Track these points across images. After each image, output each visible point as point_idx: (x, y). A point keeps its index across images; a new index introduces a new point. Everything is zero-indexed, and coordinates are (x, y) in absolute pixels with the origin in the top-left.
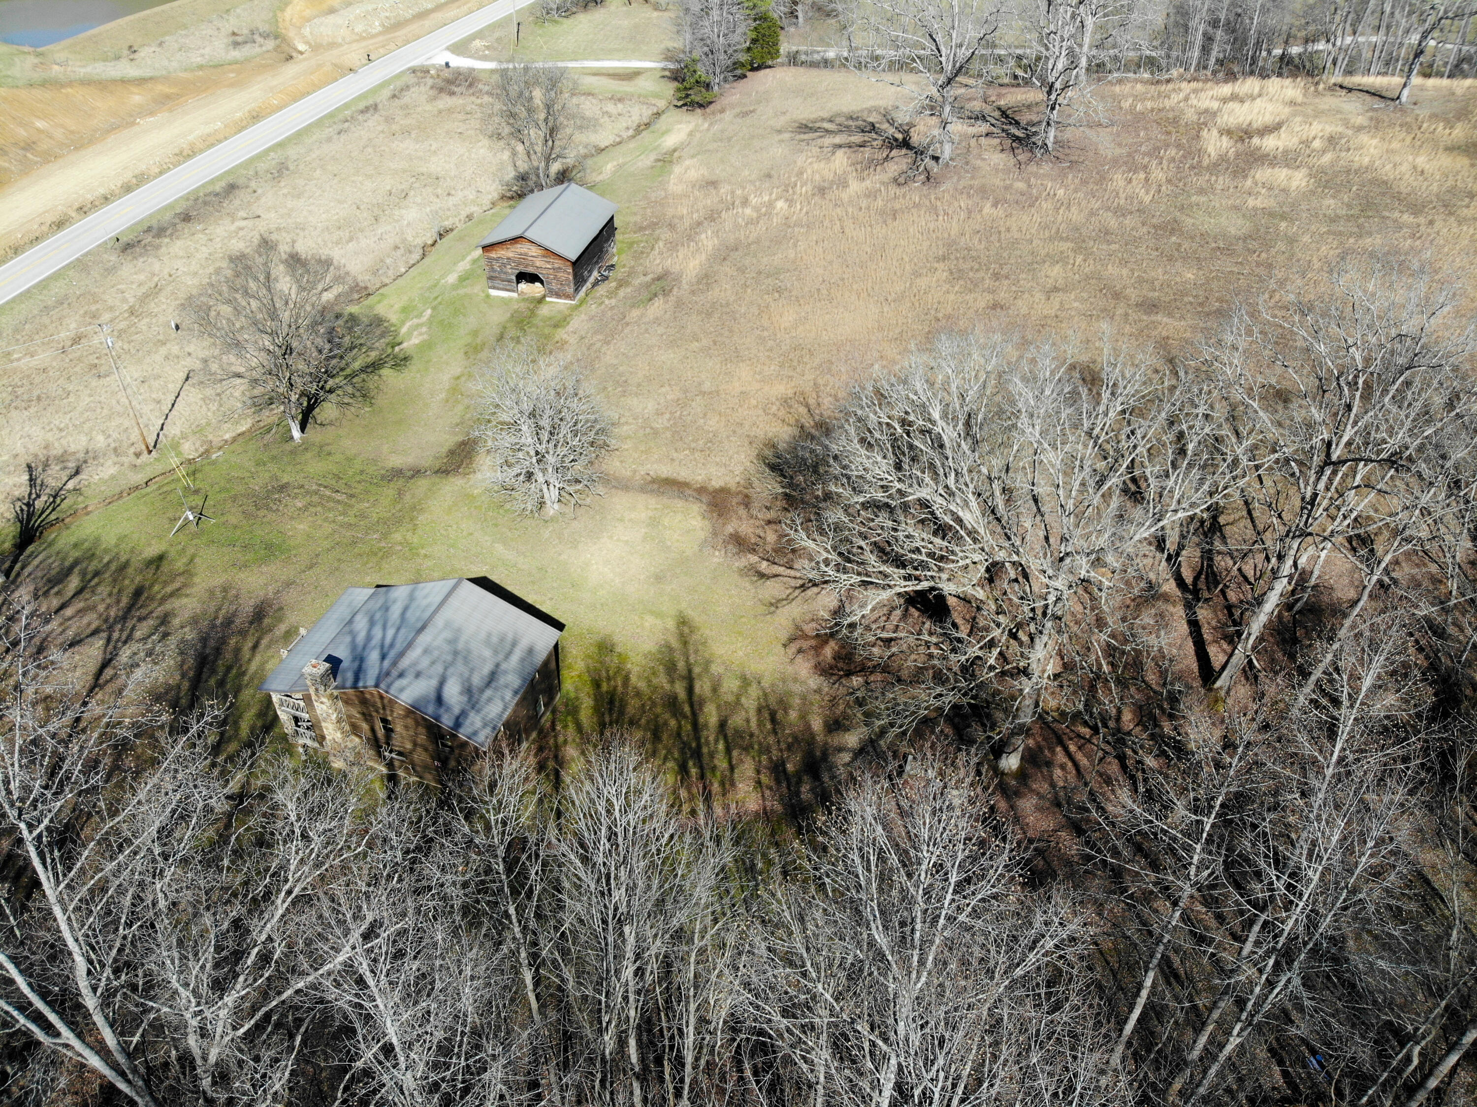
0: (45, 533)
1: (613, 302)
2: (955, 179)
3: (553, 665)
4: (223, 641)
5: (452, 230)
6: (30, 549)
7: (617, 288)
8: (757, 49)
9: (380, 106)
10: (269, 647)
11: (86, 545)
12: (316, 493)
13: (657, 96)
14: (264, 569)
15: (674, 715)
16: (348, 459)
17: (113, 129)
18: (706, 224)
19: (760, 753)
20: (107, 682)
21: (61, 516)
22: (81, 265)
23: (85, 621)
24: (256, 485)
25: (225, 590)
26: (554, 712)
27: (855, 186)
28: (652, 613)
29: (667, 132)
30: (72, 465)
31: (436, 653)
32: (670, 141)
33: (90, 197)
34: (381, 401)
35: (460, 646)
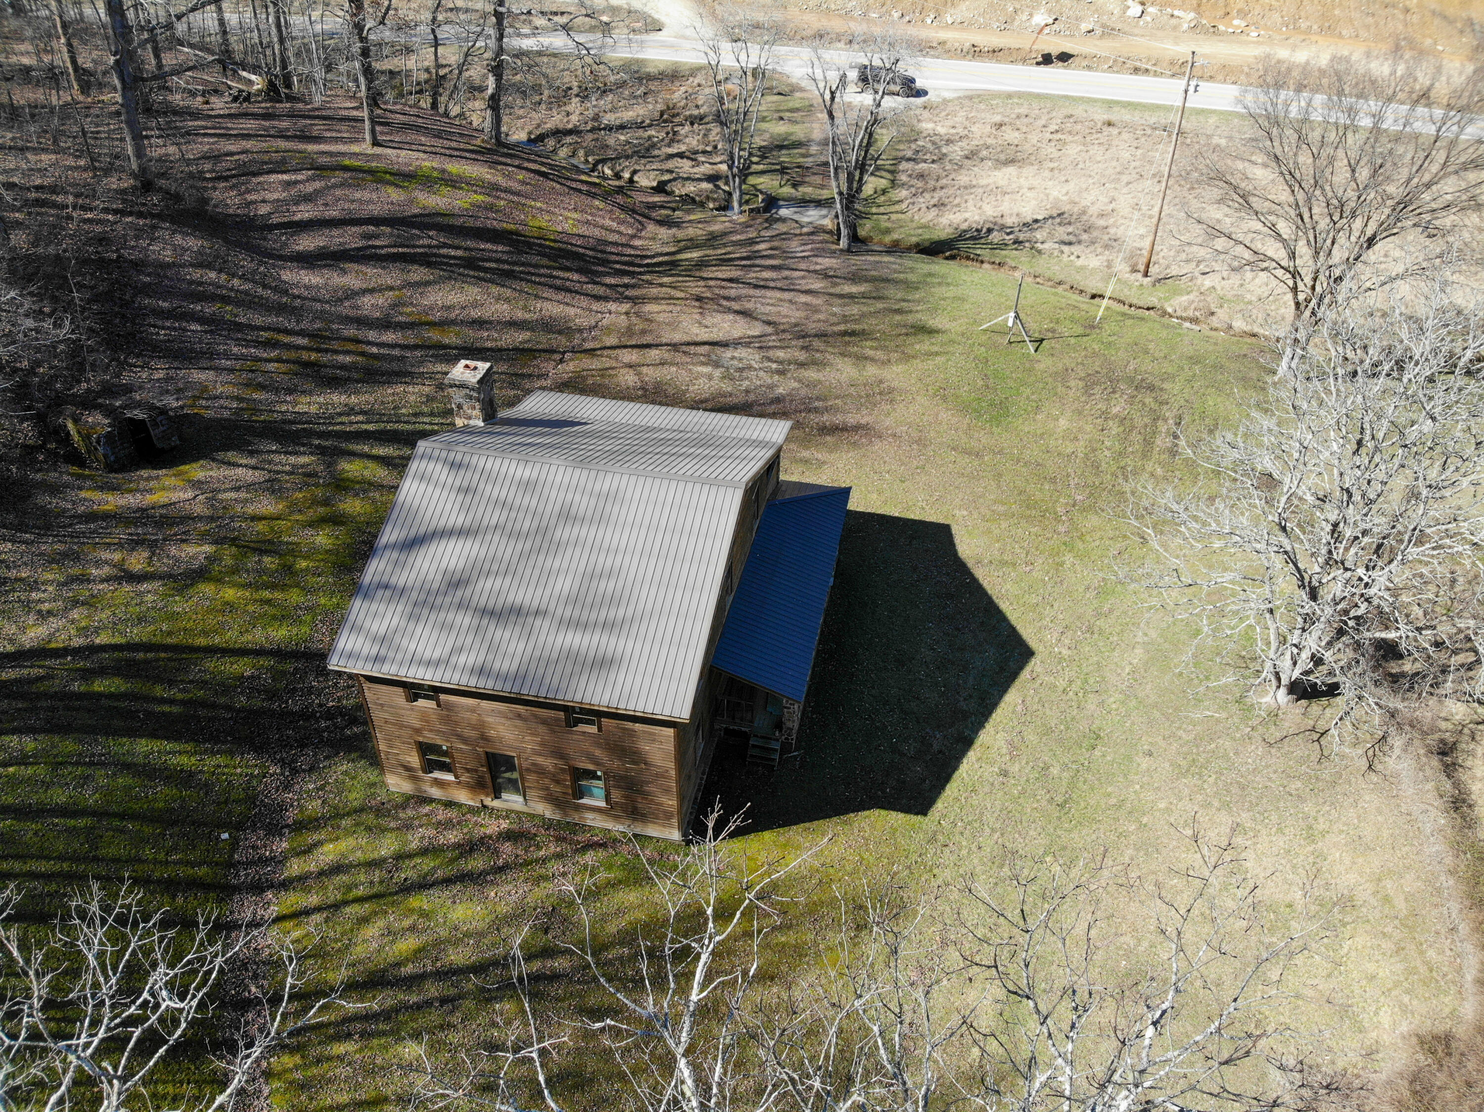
23: (792, 313)
30: (1082, 237)
35: (563, 533)
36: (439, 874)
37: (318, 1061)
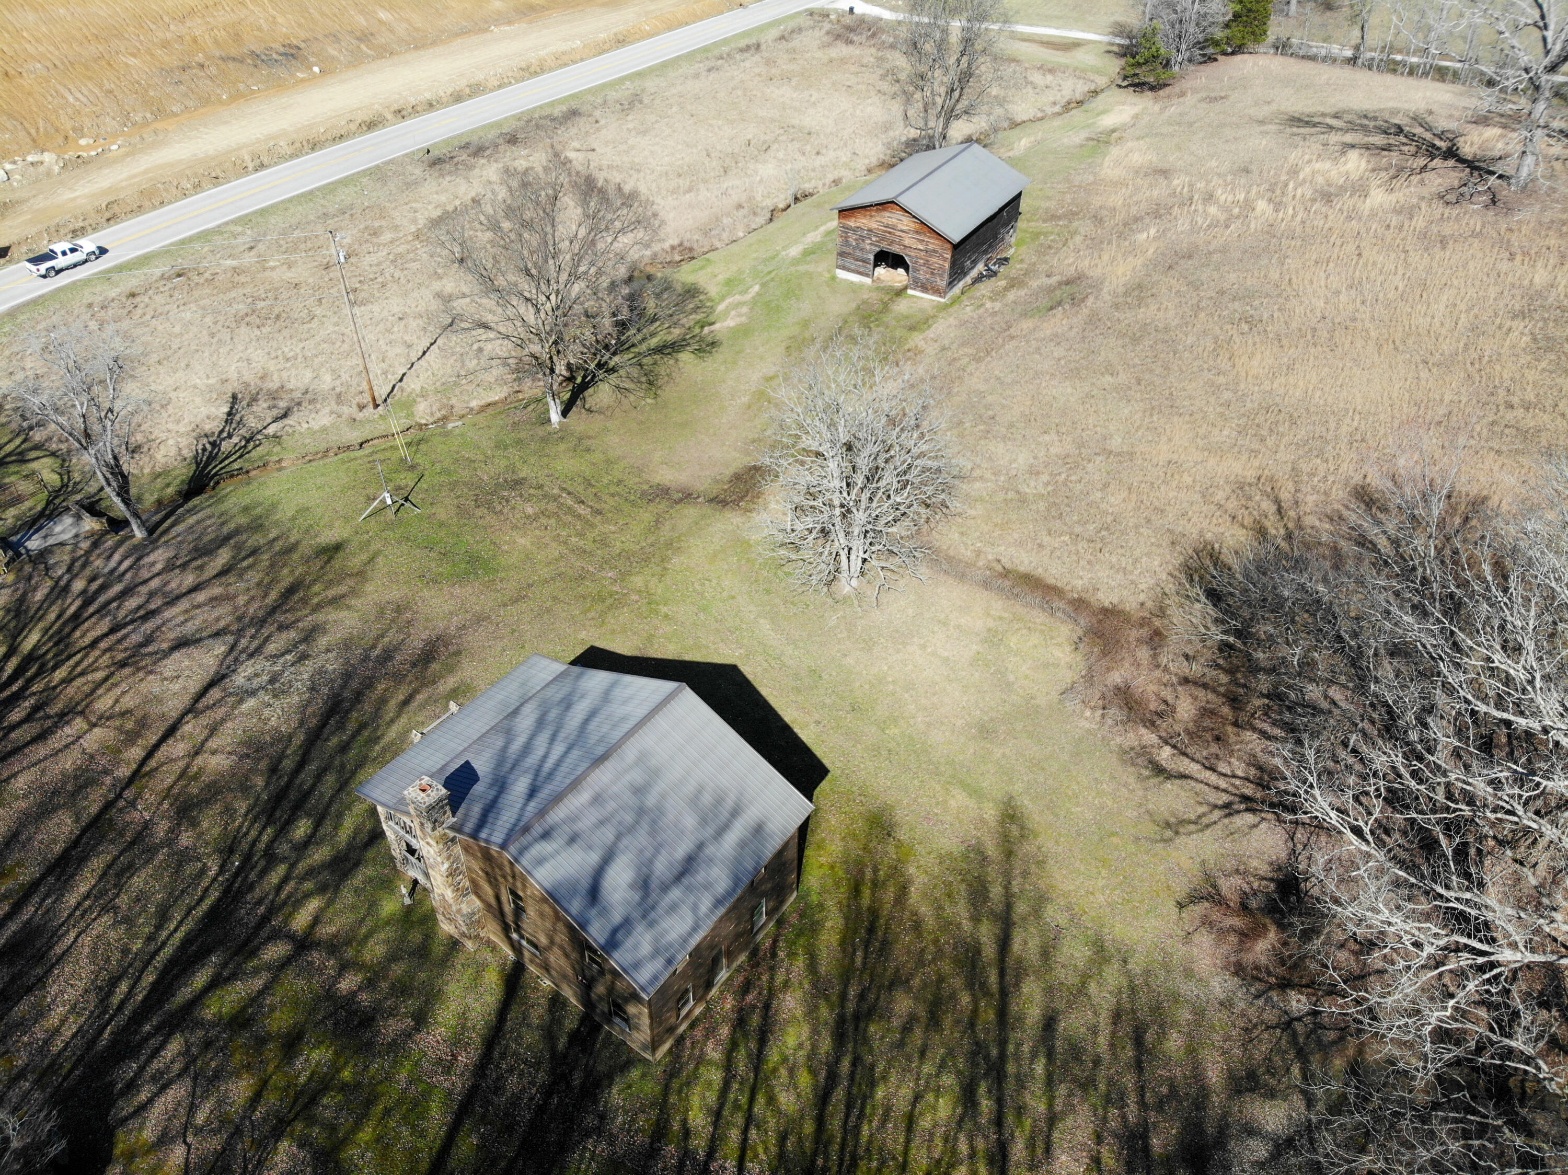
0: (222, 484)
1: (998, 306)
2: (1537, 208)
3: (792, 853)
4: (369, 683)
5: (811, 195)
6: (196, 501)
7: (1006, 289)
8: (1236, 30)
9: (763, 47)
10: (422, 707)
11: (259, 510)
12: (556, 498)
13: (1098, 72)
14: (457, 590)
15: (970, 986)
16: (608, 462)
17: (464, 33)
18: (1147, 220)
19: (1108, 1100)
20: (208, 707)
21: (247, 466)
22: (378, 174)
23: (215, 614)
24: (485, 474)
25: (399, 610)
26: (780, 923)
27: (1378, 197)
28: (965, 786)
29: (1104, 112)
30: (283, 404)
31: (611, 806)
32: (1108, 121)
33: (412, 101)
34: (668, 393)
35: (651, 800)
36: (753, 1045)
37: (868, 1150)
